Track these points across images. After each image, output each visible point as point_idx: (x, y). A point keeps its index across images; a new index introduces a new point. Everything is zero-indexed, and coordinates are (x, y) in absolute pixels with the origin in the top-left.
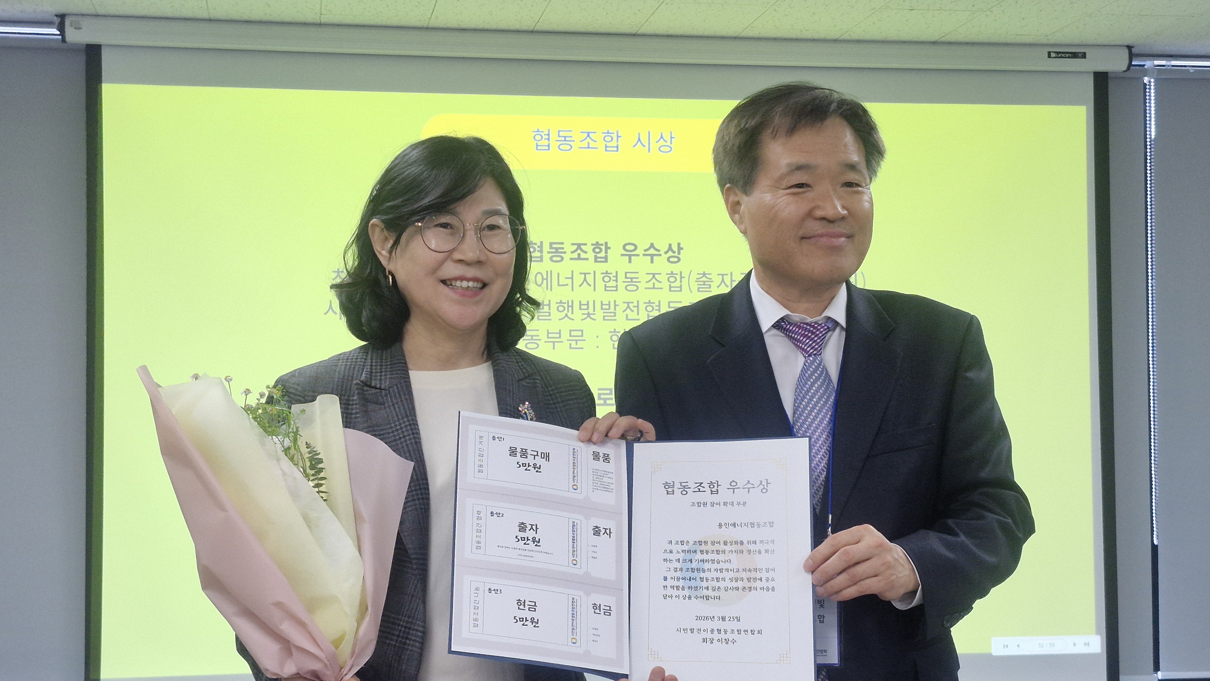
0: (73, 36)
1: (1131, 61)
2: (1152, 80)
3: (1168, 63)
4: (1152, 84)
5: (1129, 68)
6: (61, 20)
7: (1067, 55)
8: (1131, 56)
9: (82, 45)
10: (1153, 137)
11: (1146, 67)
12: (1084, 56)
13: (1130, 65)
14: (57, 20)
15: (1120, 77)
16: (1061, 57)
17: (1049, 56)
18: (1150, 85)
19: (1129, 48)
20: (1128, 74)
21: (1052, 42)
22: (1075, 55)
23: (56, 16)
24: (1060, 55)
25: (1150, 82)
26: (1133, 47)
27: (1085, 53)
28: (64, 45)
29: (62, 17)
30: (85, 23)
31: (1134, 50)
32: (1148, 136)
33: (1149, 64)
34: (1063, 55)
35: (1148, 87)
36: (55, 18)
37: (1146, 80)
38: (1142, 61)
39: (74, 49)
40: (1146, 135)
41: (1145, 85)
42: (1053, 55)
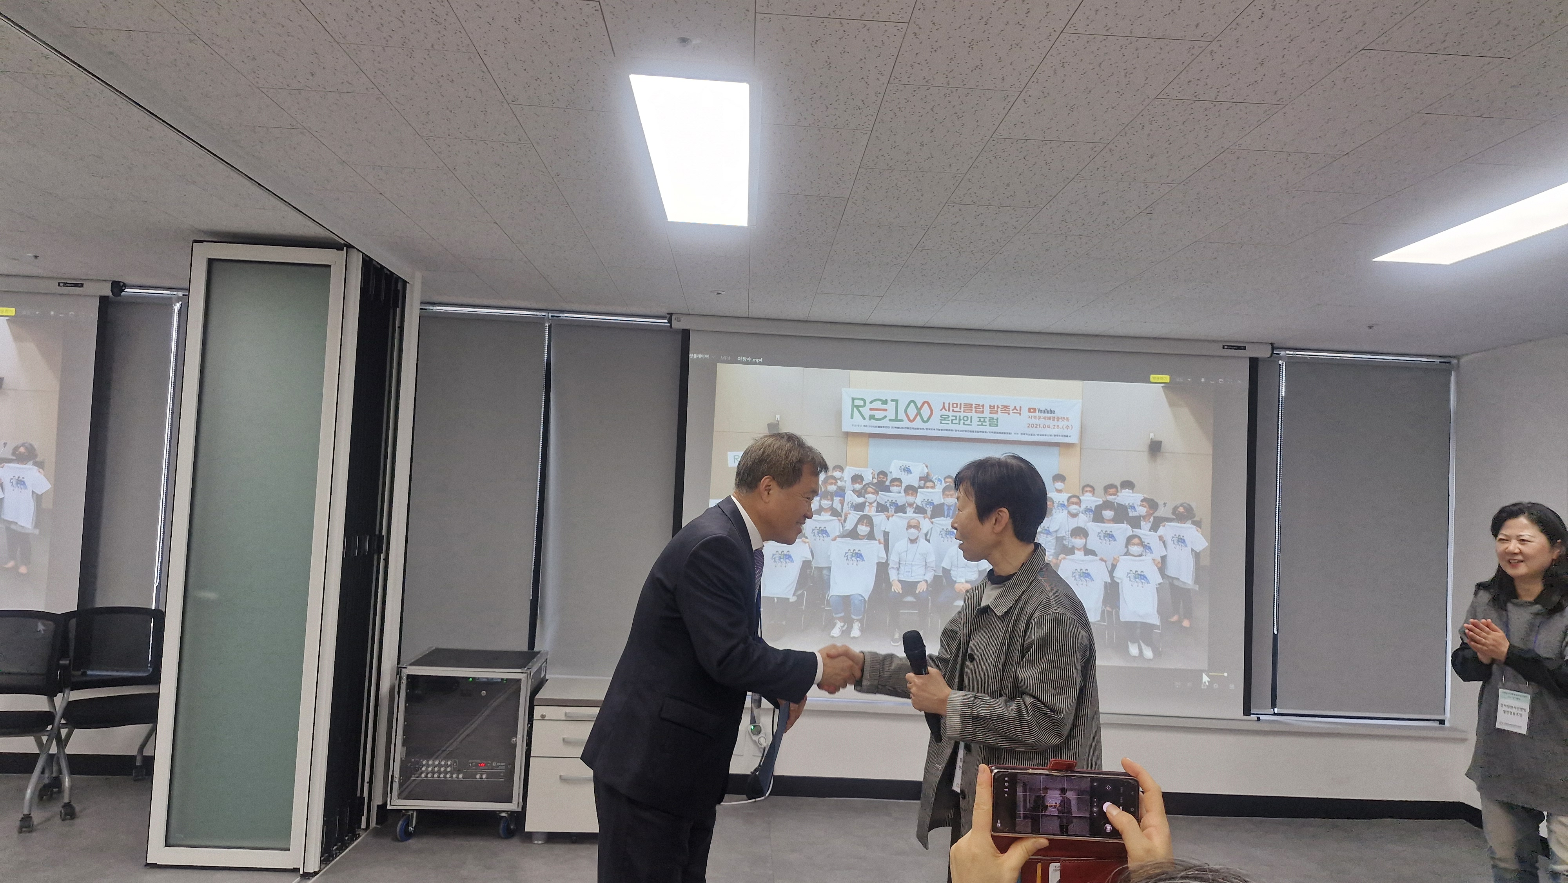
0: (676, 325)
1: (1273, 352)
2: (1284, 363)
3: (1294, 353)
4: (1284, 365)
5: (1271, 356)
6: (670, 317)
7: (1235, 348)
8: (1273, 349)
9: (680, 329)
10: (1284, 395)
11: (1281, 355)
12: (1244, 348)
13: (1273, 353)
14: (668, 316)
15: (1264, 360)
16: (1231, 349)
17: (1223, 348)
18: (1283, 366)
19: (1272, 344)
20: (1269, 359)
21: (1226, 339)
22: (1239, 348)
23: (668, 314)
24: (1230, 347)
25: (1283, 364)
26: (1274, 344)
27: (1245, 347)
28: (671, 329)
29: (671, 314)
30: (683, 318)
31: (1274, 345)
32: (1281, 395)
33: (1282, 353)
34: (1232, 348)
35: (1281, 366)
36: (667, 315)
37: (1280, 362)
38: (1278, 351)
39: (677, 331)
40: (1279, 394)
41: (1280, 365)
42: (1226, 347)
